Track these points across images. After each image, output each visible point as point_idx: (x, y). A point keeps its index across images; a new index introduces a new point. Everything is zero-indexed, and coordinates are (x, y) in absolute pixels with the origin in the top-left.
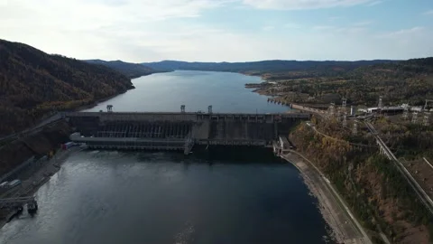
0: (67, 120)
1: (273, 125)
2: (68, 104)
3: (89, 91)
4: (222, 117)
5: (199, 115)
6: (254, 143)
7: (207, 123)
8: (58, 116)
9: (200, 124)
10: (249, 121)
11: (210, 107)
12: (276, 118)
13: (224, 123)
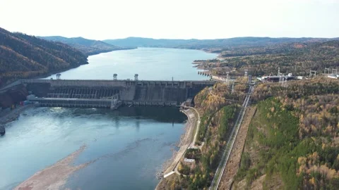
0: (25, 85)
1: (185, 90)
2: (26, 74)
3: (45, 64)
4: (145, 83)
5: (128, 82)
6: (169, 104)
7: (133, 88)
8: (18, 83)
9: (128, 89)
10: (166, 86)
11: (137, 75)
12: (188, 84)
13: (147, 88)
